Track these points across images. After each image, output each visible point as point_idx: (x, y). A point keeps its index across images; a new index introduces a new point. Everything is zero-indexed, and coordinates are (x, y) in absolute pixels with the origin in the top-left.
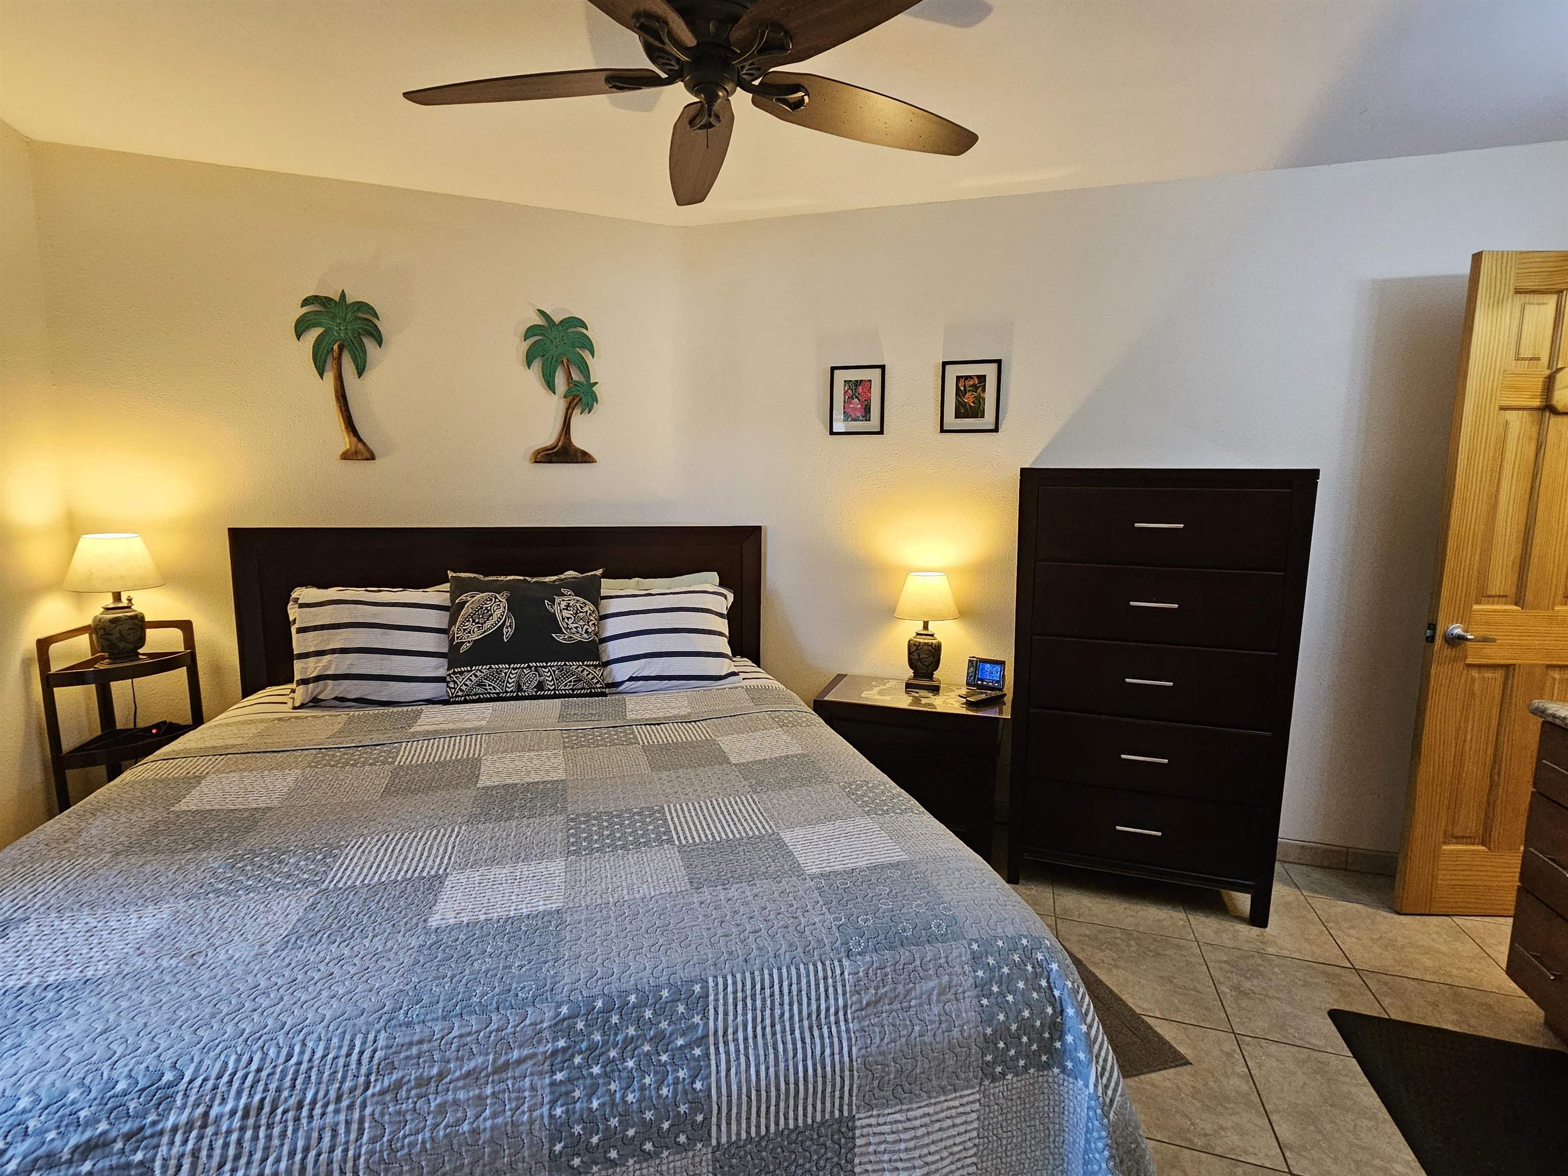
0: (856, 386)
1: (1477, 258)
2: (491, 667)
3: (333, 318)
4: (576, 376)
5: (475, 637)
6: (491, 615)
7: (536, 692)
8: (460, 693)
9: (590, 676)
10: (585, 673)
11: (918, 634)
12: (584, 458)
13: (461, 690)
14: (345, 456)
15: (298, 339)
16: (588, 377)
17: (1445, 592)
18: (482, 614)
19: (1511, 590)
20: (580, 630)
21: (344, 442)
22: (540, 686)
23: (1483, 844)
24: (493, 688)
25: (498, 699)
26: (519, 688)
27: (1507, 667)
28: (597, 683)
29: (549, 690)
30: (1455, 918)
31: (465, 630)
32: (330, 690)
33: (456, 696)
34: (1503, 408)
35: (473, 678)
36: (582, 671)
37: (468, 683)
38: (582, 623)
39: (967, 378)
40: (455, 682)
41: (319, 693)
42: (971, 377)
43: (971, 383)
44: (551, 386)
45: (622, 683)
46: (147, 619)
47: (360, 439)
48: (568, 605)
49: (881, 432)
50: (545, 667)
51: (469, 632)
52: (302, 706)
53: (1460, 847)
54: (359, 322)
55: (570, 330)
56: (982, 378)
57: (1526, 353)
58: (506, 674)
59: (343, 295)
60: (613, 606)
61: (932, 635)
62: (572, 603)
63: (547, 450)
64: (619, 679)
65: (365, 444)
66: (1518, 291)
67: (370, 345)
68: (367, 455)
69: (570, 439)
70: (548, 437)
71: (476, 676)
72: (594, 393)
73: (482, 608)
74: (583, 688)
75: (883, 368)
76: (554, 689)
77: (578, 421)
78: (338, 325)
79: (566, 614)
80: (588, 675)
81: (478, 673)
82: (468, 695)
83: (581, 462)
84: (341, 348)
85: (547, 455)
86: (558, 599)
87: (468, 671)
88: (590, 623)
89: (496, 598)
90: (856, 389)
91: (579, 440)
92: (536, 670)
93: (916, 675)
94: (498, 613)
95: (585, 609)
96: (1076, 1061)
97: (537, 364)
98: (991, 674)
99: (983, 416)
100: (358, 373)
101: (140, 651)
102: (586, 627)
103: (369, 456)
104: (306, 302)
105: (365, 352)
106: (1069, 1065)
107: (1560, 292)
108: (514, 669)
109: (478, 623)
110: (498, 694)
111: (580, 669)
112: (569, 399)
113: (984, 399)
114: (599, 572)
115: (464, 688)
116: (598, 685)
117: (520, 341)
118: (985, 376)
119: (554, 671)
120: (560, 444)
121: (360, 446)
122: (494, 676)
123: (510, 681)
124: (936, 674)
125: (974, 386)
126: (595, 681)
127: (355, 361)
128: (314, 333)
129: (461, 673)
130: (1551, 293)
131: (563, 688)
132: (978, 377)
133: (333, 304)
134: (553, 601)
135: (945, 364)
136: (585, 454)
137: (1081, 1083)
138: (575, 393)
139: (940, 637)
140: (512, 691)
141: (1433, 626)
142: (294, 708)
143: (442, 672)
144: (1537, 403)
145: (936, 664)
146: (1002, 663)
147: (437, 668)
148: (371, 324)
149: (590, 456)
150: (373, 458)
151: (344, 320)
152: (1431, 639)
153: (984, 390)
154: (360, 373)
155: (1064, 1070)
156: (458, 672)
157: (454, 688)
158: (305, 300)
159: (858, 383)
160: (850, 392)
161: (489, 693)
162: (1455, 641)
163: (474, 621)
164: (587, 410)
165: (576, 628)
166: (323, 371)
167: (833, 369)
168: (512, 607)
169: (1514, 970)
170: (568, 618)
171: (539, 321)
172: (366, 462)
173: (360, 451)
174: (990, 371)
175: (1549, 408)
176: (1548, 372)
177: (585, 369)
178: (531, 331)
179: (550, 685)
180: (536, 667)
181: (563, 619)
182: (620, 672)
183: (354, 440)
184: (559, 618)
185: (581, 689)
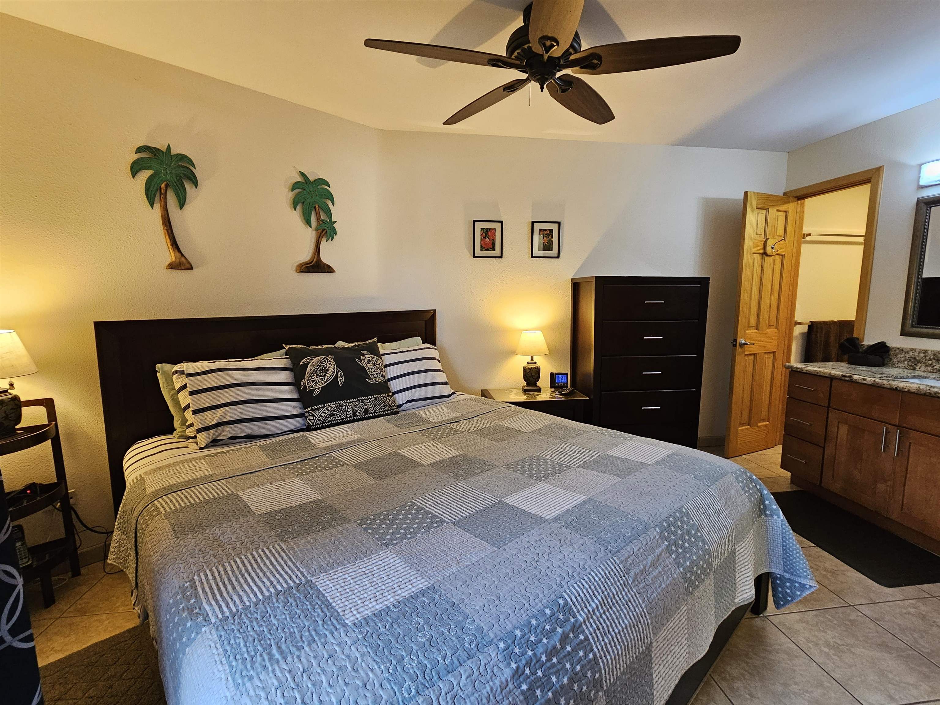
0: (487, 231)
1: (746, 194)
2: (336, 403)
3: (161, 164)
4: (323, 217)
5: (321, 385)
6: (328, 370)
7: (365, 415)
8: (319, 422)
9: (391, 402)
10: (388, 400)
11: (528, 363)
12: (329, 269)
13: (319, 420)
14: (172, 266)
15: (134, 177)
16: (331, 218)
17: (739, 326)
18: (320, 371)
19: (755, 325)
20: (379, 375)
21: (170, 256)
22: (366, 411)
23: (748, 425)
24: (339, 416)
25: (343, 423)
26: (354, 414)
27: (754, 354)
29: (371, 413)
30: (744, 456)
31: (313, 381)
32: (228, 432)
33: (316, 425)
34: (754, 253)
35: (326, 411)
36: (386, 400)
37: (323, 415)
38: (379, 371)
39: (544, 230)
40: (313, 416)
41: (218, 436)
42: (546, 230)
43: (546, 233)
44: (308, 223)
45: (402, 405)
46: (22, 400)
47: (182, 255)
48: (369, 361)
49: (501, 257)
50: (367, 400)
51: (316, 383)
52: (207, 447)
53: (743, 428)
54: (182, 169)
55: (320, 187)
56: (551, 231)
57: (759, 232)
58: (345, 406)
59: (169, 147)
60: (388, 360)
61: (535, 363)
62: (371, 359)
63: (307, 264)
64: (400, 403)
65: (186, 259)
66: (758, 208)
67: (188, 186)
68: (188, 266)
69: (320, 257)
70: (306, 256)
71: (328, 410)
72: (334, 228)
73: (320, 366)
74: (388, 410)
75: (501, 222)
76: (374, 413)
77: (324, 245)
78: (165, 170)
79: (370, 366)
81: (329, 408)
82: (324, 423)
83: (328, 272)
84: (167, 186)
85: (307, 267)
86: (362, 357)
87: (322, 407)
88: (383, 371)
89: (327, 359)
90: (486, 233)
91: (326, 258)
92: (363, 402)
93: (528, 385)
94: (331, 369)
95: (378, 362)
96: (771, 510)
97: (299, 207)
98: (560, 380)
99: (552, 250)
100: (180, 206)
101: (17, 427)
102: (382, 373)
103: (190, 267)
104: (139, 150)
105: (185, 190)
106: (768, 512)
107: (766, 209)
108: (350, 403)
109: (321, 376)
110: (342, 419)
111: (385, 398)
112: (320, 231)
113: (552, 241)
114: (375, 339)
115: (321, 418)
116: (394, 407)
117: (289, 191)
118: (552, 230)
119: (373, 401)
120: (315, 260)
121: (183, 259)
122: (339, 409)
123: (349, 410)
124: (538, 384)
125: (547, 234)
126: (393, 404)
127: (178, 196)
128: (145, 175)
129: (318, 409)
130: (763, 209)
131: (379, 411)
132: (549, 230)
133: (161, 153)
134: (360, 359)
135: (533, 222)
136: (329, 267)
137: (775, 517)
138: (323, 228)
139: (539, 364)
140: (350, 417)
141: (736, 340)
142: (201, 449)
143: (298, 411)
144: (761, 251)
145: (538, 378)
146: (567, 374)
147: (294, 408)
148: (189, 171)
149: (332, 268)
150: (192, 268)
151: (170, 166)
152: (735, 345)
153: (552, 237)
154: (182, 205)
155: (766, 515)
156: (316, 409)
157: (313, 419)
158: (139, 148)
159: (488, 230)
160: (484, 234)
161: (337, 420)
162: (742, 345)
163: (317, 375)
164: (330, 239)
165: (377, 374)
166: (153, 203)
167: (474, 222)
168: (339, 364)
169: (784, 466)
170: (372, 369)
171: (299, 179)
172: (186, 271)
173: (183, 263)
174: (555, 227)
175: (765, 254)
176: (764, 240)
177: (329, 213)
178: (295, 186)
179: (371, 410)
180: (362, 400)
181: (369, 369)
182: (400, 398)
183: (178, 254)
184: (367, 369)
185: (387, 410)
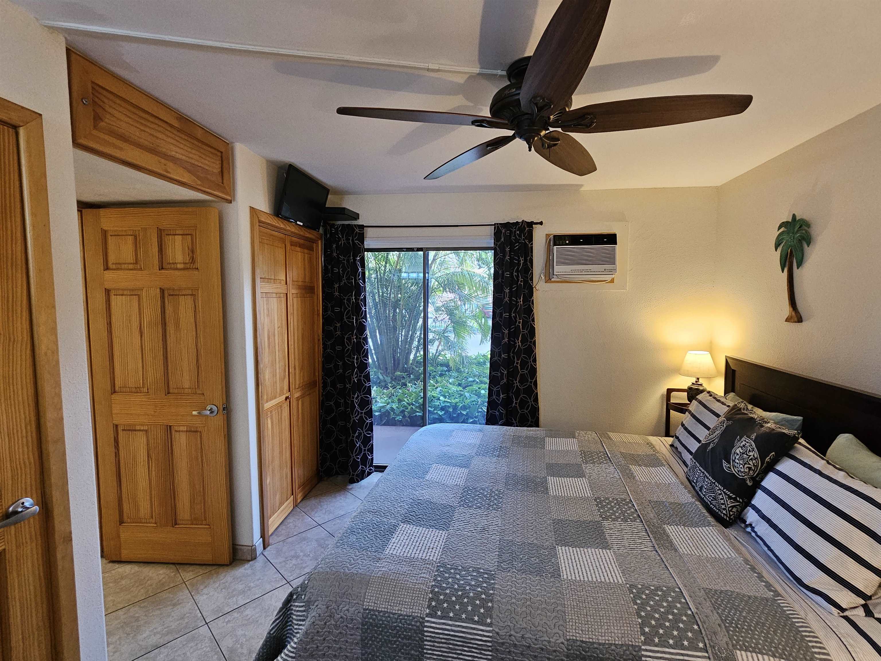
3: (789, 233)
9: (722, 501)
10: (721, 497)
14: (787, 320)
28: (724, 509)
29: (703, 494)
36: (720, 494)
38: (743, 462)
48: (744, 446)
58: (697, 470)
59: (794, 216)
62: (747, 445)
79: (739, 450)
80: (721, 499)
84: (791, 251)
86: (744, 438)
88: (746, 466)
89: (724, 423)
95: (751, 454)
111: (719, 492)
116: (724, 512)
119: (709, 483)
122: (694, 469)
126: (723, 507)
127: (796, 258)
128: (781, 246)
134: (741, 438)
148: (804, 232)
150: (801, 321)
154: (799, 265)
165: (737, 463)
166: (784, 267)
170: (737, 454)
179: (704, 491)
181: (735, 453)
184: (733, 451)
